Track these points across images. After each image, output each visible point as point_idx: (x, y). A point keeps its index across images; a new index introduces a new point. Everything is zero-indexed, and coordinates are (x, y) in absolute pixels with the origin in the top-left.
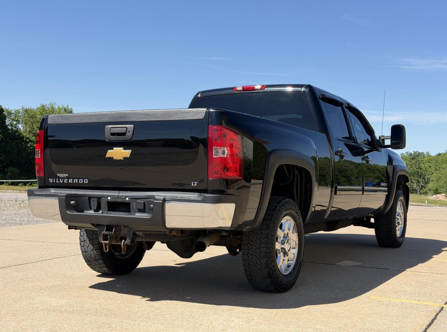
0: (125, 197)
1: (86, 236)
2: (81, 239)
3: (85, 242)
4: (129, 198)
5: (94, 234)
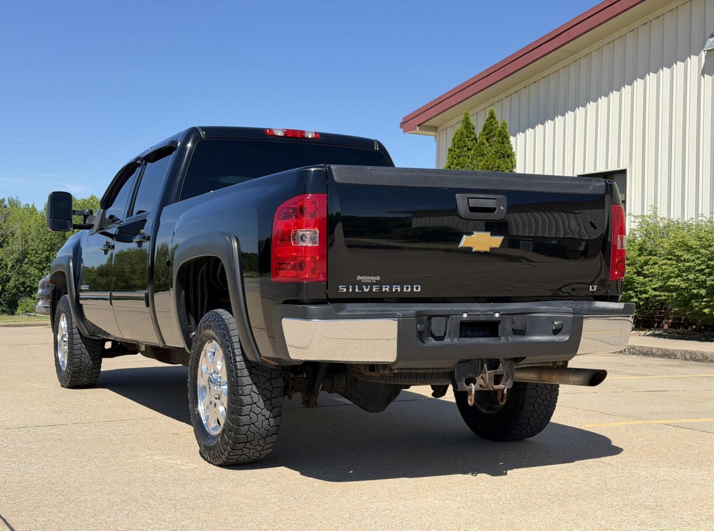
0: (493, 313)
1: (258, 393)
2: (244, 401)
3: (254, 405)
4: (501, 313)
5: (274, 388)
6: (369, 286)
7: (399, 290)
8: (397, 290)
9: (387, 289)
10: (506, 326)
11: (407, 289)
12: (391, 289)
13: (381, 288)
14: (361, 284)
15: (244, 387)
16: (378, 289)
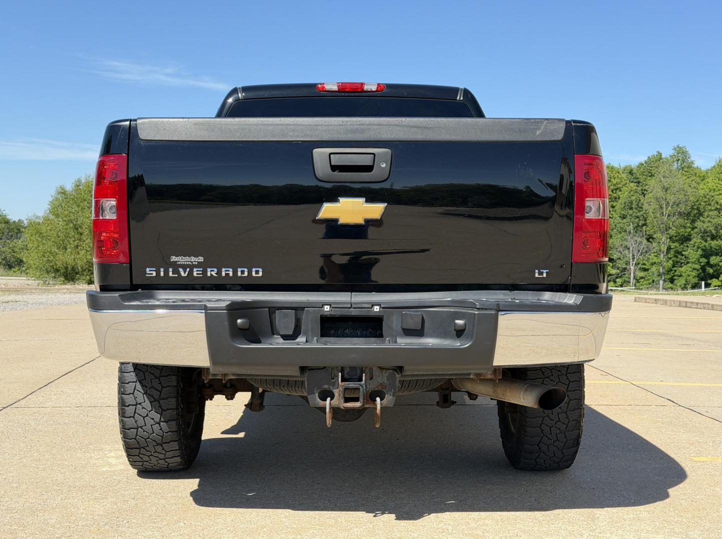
0: (370, 306)
1: (143, 392)
2: (126, 401)
3: (138, 406)
4: (382, 306)
5: (163, 387)
6: (188, 270)
7: (231, 274)
8: (227, 275)
9: (213, 273)
10: (393, 323)
11: (243, 273)
12: (219, 273)
13: (205, 272)
14: (176, 266)
15: (126, 385)
16: (201, 272)
